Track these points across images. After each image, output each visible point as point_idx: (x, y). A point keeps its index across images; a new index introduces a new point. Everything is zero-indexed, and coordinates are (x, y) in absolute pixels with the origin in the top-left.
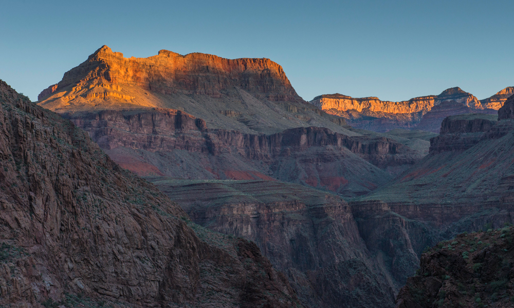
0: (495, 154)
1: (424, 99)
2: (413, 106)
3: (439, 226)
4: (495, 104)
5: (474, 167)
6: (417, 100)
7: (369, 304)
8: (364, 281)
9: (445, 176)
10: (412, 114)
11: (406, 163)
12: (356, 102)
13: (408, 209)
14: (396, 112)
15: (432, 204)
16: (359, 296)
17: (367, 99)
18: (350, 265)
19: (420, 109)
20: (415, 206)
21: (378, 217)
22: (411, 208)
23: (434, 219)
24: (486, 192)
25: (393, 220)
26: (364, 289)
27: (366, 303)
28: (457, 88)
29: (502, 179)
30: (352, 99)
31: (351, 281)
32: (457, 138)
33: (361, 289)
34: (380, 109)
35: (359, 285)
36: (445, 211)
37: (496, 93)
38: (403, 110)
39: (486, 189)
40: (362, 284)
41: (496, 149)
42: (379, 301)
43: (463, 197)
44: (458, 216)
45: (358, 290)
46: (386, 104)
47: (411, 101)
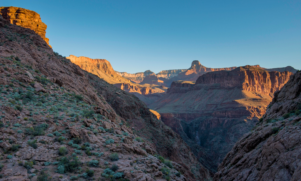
0: (200, 96)
1: (140, 73)
2: (137, 75)
3: (187, 121)
4: (159, 75)
5: (193, 100)
6: (138, 73)
7: (207, 165)
8: (203, 155)
9: (183, 103)
10: (137, 78)
11: (155, 96)
12: (120, 73)
13: (176, 115)
14: (132, 77)
15: (184, 113)
16: (203, 161)
17: (123, 73)
18: (196, 148)
19: (139, 76)
20: (179, 114)
21: (170, 119)
22: (177, 115)
23: (185, 119)
24: (203, 109)
25: (176, 120)
26: (204, 158)
27: (206, 164)
28: (149, 70)
29: (207, 105)
30: (119, 73)
31: (199, 154)
32: (180, 89)
33: (203, 158)
34: (127, 76)
35: (201, 156)
36: (189, 116)
37: (159, 72)
38: (134, 76)
39: (202, 109)
40: (203, 156)
41: (200, 94)
42: (210, 163)
43: (194, 111)
44: (194, 118)
45: (201, 158)
46: (129, 74)
47: (136, 74)
